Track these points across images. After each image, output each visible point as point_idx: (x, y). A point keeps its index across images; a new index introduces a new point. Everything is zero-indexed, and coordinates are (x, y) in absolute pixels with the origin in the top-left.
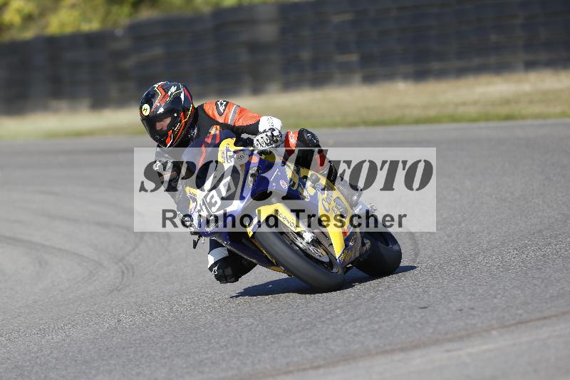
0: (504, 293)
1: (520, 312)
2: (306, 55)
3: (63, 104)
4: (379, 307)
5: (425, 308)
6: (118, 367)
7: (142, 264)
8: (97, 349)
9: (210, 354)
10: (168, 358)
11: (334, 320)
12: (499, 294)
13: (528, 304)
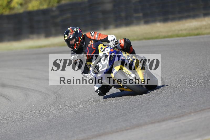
0: (196, 99)
1: (202, 106)
2: (123, 14)
3: (35, 36)
4: (150, 106)
5: (167, 106)
6: (54, 132)
7: (63, 94)
8: (47, 126)
9: (88, 126)
10: (73, 128)
11: (134, 111)
12: (194, 100)
13: (205, 103)
